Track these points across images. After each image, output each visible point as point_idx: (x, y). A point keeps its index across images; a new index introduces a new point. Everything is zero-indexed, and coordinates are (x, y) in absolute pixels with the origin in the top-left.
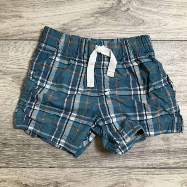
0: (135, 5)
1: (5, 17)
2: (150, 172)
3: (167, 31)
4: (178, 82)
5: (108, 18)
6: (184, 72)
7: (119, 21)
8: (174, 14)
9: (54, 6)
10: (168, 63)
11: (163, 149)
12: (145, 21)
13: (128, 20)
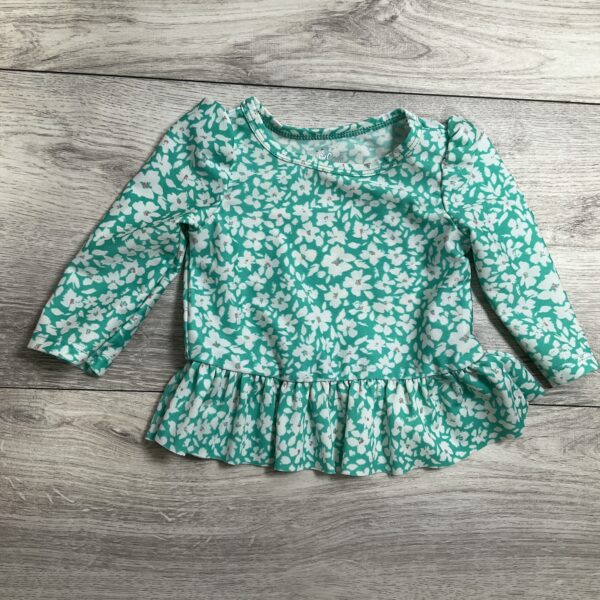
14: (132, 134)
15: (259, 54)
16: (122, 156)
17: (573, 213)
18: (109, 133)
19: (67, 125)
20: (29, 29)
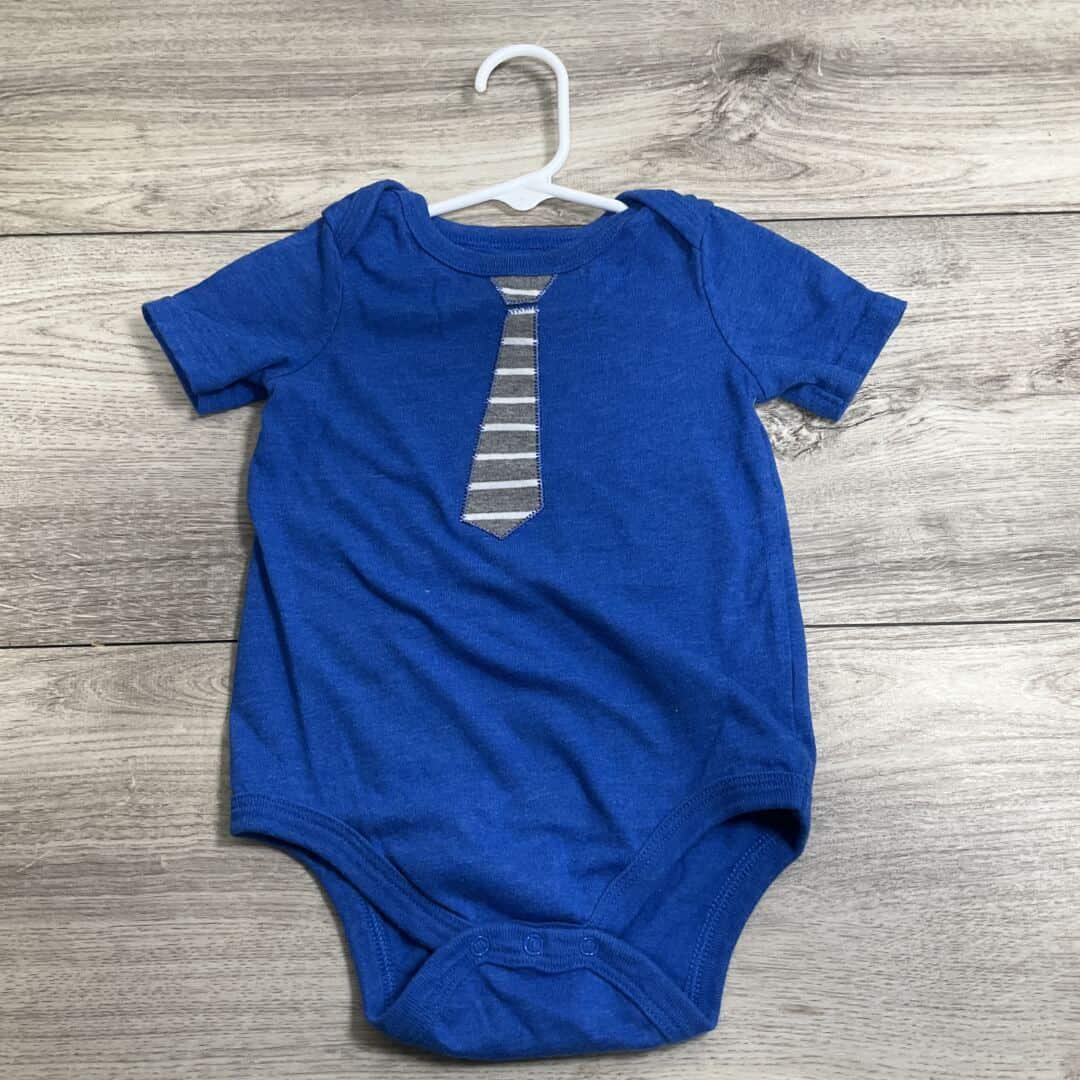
0: (771, 124)
1: (345, 168)
2: (898, 638)
3: (890, 193)
4: (951, 338)
5: (687, 163)
6: (965, 307)
7: (726, 169)
8: (906, 144)
9: (508, 134)
10: (905, 283)
11: (931, 556)
12: (813, 168)
13: (754, 164)
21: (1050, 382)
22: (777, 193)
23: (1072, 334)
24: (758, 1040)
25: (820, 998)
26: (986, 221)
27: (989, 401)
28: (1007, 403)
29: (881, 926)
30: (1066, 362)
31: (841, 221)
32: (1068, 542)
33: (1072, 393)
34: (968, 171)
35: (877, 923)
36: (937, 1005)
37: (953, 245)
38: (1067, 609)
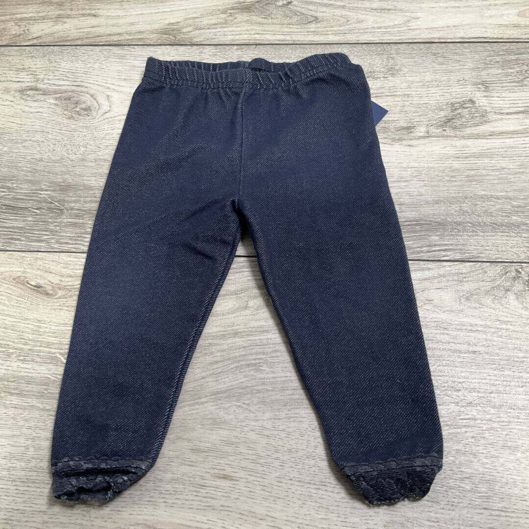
14: (82, 78)
15: (186, 28)
16: (73, 91)
17: (442, 114)
18: (65, 78)
19: (37, 75)
20: (24, 24)
21: (438, 131)
22: (298, 30)
23: (456, 105)
24: (194, 494)
25: (239, 471)
26: (415, 46)
27: (400, 140)
28: (412, 141)
29: (283, 430)
30: (449, 120)
31: (331, 46)
32: (435, 217)
33: (451, 137)
34: (408, 21)
35: (281, 428)
36: (309, 481)
37: (393, 58)
38: (429, 254)
